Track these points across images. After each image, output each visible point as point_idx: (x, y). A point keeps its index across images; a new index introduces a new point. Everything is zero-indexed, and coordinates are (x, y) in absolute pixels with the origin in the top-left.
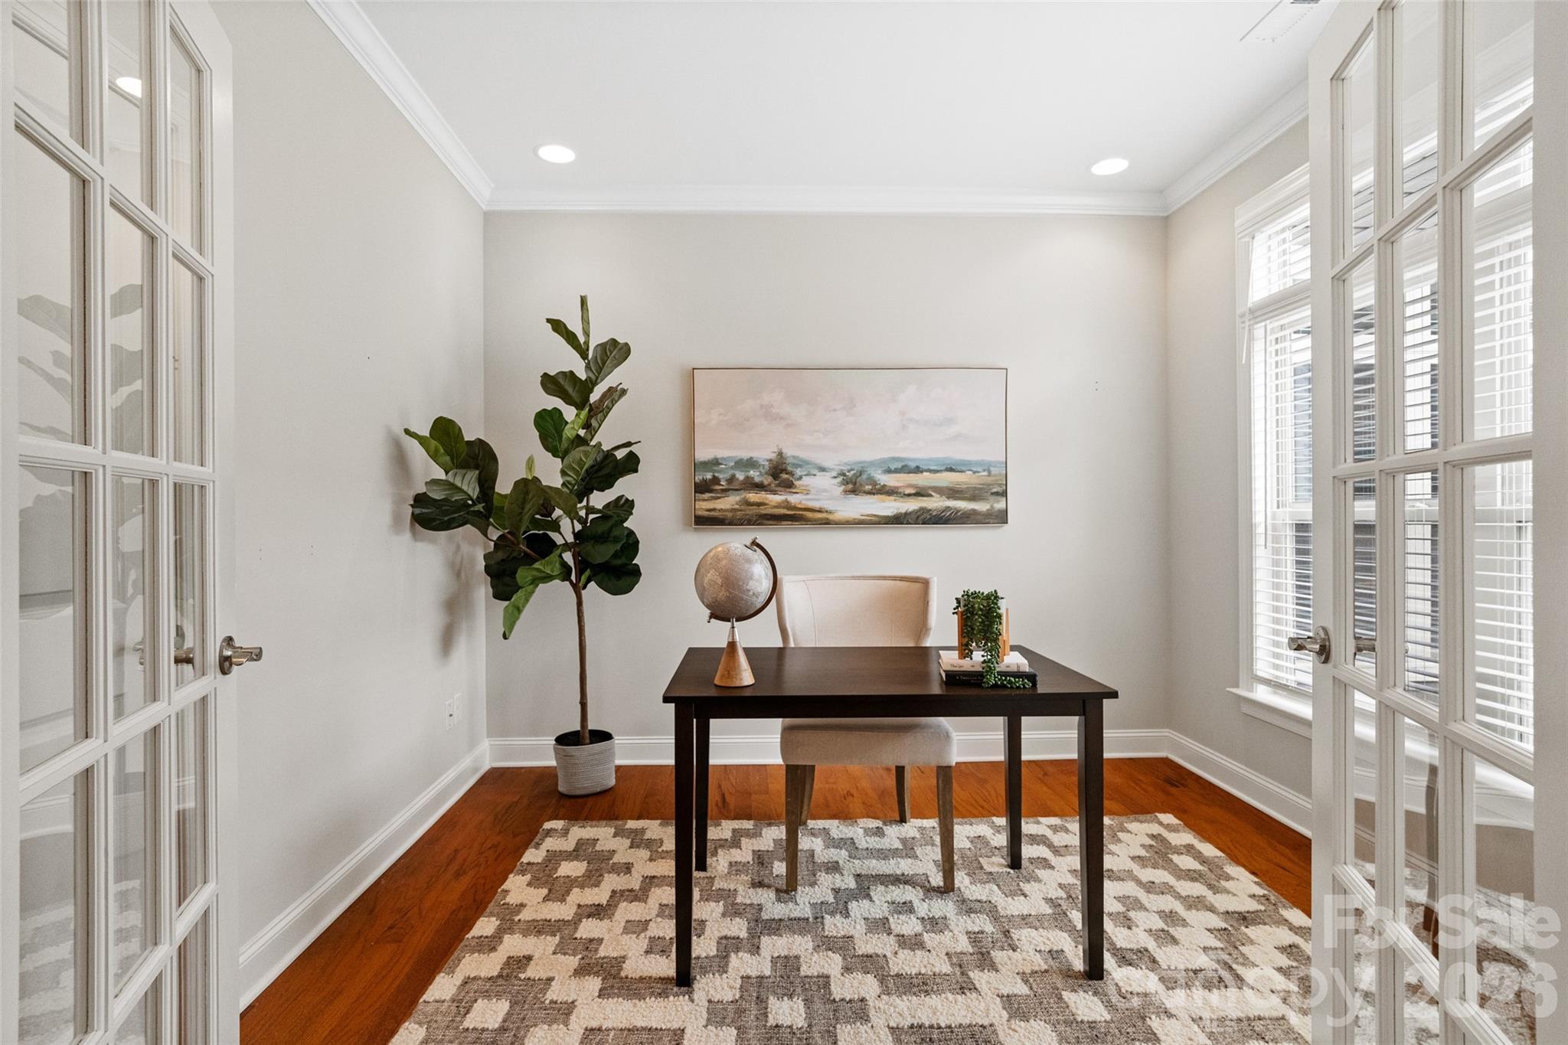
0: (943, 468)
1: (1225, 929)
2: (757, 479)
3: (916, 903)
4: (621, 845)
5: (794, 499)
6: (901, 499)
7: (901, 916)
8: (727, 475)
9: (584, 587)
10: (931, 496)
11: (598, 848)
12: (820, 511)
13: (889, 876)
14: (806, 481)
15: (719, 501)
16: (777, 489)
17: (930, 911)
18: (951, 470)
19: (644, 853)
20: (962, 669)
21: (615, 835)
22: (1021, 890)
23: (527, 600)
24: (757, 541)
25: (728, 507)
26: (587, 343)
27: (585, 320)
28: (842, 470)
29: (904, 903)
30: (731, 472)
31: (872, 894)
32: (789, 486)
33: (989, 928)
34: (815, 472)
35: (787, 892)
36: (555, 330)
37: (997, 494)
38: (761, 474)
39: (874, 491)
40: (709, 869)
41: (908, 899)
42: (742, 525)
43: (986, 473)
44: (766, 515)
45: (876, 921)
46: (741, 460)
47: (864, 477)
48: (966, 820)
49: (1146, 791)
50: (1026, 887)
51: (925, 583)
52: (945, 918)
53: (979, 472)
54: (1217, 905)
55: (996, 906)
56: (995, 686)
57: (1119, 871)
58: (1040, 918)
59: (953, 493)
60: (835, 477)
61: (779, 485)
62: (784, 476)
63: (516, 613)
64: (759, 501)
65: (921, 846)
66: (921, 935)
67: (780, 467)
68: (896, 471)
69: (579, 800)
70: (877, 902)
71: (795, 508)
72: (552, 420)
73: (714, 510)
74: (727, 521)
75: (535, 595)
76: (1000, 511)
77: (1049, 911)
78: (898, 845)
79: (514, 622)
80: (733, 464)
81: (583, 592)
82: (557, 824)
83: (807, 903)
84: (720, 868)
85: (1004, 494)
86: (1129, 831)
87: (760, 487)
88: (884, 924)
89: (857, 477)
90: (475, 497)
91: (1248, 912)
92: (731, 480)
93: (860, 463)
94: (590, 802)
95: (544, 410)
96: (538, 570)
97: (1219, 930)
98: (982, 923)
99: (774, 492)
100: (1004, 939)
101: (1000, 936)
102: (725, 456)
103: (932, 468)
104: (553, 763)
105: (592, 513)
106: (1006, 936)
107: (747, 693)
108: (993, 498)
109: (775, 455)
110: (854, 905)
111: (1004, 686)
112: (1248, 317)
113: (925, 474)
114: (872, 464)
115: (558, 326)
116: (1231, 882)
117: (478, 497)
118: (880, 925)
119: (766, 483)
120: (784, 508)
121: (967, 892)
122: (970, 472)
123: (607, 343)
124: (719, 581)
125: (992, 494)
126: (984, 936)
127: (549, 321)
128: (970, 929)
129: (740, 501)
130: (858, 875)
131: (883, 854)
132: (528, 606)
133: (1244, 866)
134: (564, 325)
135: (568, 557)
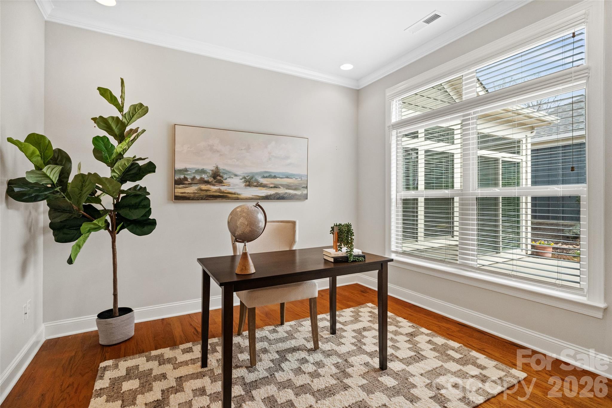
0: (285, 177)
1: (410, 340)
2: (206, 179)
3: (307, 358)
4: (153, 365)
5: (223, 188)
6: (268, 189)
7: (305, 365)
8: (192, 177)
9: (118, 233)
10: (280, 188)
11: (141, 370)
12: (235, 194)
13: (290, 348)
14: (229, 180)
15: (187, 188)
16: (215, 183)
17: (314, 359)
18: (287, 177)
19: (169, 366)
20: (338, 256)
21: (148, 361)
22: (341, 342)
23: (84, 242)
24: (259, 204)
25: (192, 191)
26: (123, 104)
27: (123, 91)
28: (244, 176)
29: (302, 359)
30: (193, 175)
31: (288, 358)
32: (221, 182)
33: (340, 361)
34: (233, 176)
35: (251, 367)
36: (102, 94)
37: (304, 187)
38: (208, 177)
39: (257, 185)
40: (208, 365)
41: (303, 356)
42: (198, 200)
43: (300, 179)
44: (210, 195)
45: (296, 369)
46: (198, 170)
47: (254, 179)
48: (305, 319)
49: (358, 296)
50: (342, 341)
51: (294, 223)
52: (321, 361)
53: (298, 179)
54: (402, 332)
55: (336, 351)
56: (353, 261)
57: (367, 327)
58: (353, 351)
59: (288, 187)
60: (241, 179)
61: (216, 182)
62: (219, 178)
63: (78, 249)
64: (206, 189)
65: (295, 333)
66: (317, 370)
67: (217, 174)
68: (266, 177)
69: (116, 346)
70: (292, 361)
71: (223, 192)
72: (103, 142)
73: (184, 193)
74: (191, 198)
75: (89, 238)
76: (305, 194)
77: (355, 348)
78: (286, 335)
79: (77, 254)
80: (194, 171)
81: (117, 235)
82: (109, 363)
83: (263, 370)
84: (213, 364)
85: (307, 187)
86: (361, 312)
87: (207, 182)
88: (300, 370)
89: (251, 179)
90: (55, 183)
91: (412, 332)
92: (193, 179)
93: (252, 173)
94: (123, 346)
95: (98, 136)
96: (95, 224)
97: (408, 341)
98: (335, 359)
99: (214, 185)
100: (347, 363)
101: (344, 362)
102: (191, 167)
103: (281, 176)
104: (96, 328)
105: (123, 193)
106: (346, 362)
107: (253, 277)
108: (303, 189)
109: (214, 168)
110: (283, 365)
111: (355, 261)
112: (391, 127)
113: (278, 179)
114: (257, 174)
115: (104, 92)
116: (401, 323)
117: (57, 183)
118: (299, 371)
119: (210, 180)
120: (218, 192)
121: (323, 348)
122: (294, 179)
123: (137, 105)
124: (246, 223)
125: (302, 187)
126: (339, 364)
127: (99, 89)
128: (334, 363)
129: (197, 189)
130: (277, 352)
131: (282, 340)
132: (85, 244)
133: (401, 317)
134: (111, 93)
135: (108, 218)
